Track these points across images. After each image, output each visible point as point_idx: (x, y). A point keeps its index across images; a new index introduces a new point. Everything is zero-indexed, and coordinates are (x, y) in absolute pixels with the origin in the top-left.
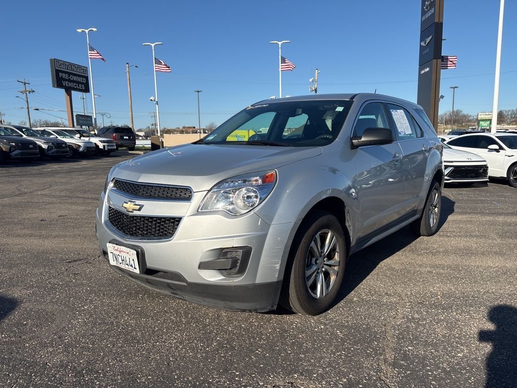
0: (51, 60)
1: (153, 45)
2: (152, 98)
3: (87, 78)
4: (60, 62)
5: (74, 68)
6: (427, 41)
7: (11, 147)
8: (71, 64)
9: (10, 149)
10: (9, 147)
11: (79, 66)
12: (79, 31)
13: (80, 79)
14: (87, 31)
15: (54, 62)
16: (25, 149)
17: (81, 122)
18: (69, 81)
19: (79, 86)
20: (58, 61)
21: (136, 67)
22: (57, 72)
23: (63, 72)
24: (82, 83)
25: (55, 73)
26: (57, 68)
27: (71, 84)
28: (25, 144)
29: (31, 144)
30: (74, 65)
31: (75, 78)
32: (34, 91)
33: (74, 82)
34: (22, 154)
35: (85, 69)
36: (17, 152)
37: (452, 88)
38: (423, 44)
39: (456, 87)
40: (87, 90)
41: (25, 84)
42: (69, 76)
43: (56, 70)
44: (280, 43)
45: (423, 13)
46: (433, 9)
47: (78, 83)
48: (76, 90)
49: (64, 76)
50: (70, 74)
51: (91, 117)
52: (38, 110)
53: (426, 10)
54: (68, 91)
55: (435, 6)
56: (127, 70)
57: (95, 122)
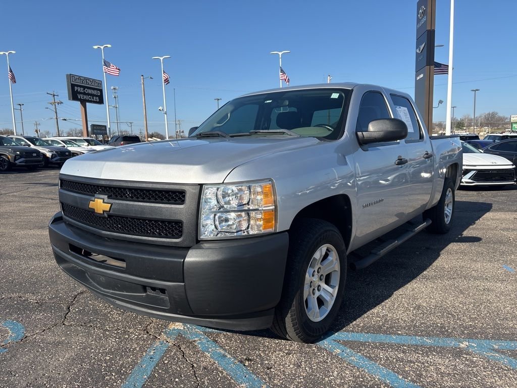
0: (67, 75)
1: (162, 59)
2: (161, 108)
3: (101, 91)
4: (76, 77)
5: (89, 82)
6: (421, 49)
7: (16, 156)
8: (86, 79)
9: (15, 157)
10: (14, 155)
11: (94, 81)
12: (96, 47)
13: (94, 92)
14: (102, 47)
15: (70, 77)
16: (29, 157)
17: (95, 131)
18: (84, 94)
19: (93, 99)
20: (73, 76)
21: (151, 78)
22: (73, 86)
23: (78, 86)
24: (96, 96)
25: (70, 87)
26: (72, 83)
27: (85, 97)
28: (29, 153)
29: (35, 153)
30: (89, 79)
31: (90, 91)
32: (62, 103)
33: (88, 94)
34: (26, 162)
35: (100, 82)
36: (22, 159)
37: (472, 90)
38: (418, 51)
39: (477, 90)
40: (101, 101)
41: (54, 96)
42: (84, 90)
43: (72, 84)
44: (280, 54)
45: (418, 21)
46: (425, 17)
47: (93, 95)
48: (91, 102)
49: (79, 89)
50: (84, 87)
51: (105, 127)
52: (65, 120)
53: (420, 18)
54: (84, 103)
55: (426, 15)
56: (142, 81)
57: (110, 131)
